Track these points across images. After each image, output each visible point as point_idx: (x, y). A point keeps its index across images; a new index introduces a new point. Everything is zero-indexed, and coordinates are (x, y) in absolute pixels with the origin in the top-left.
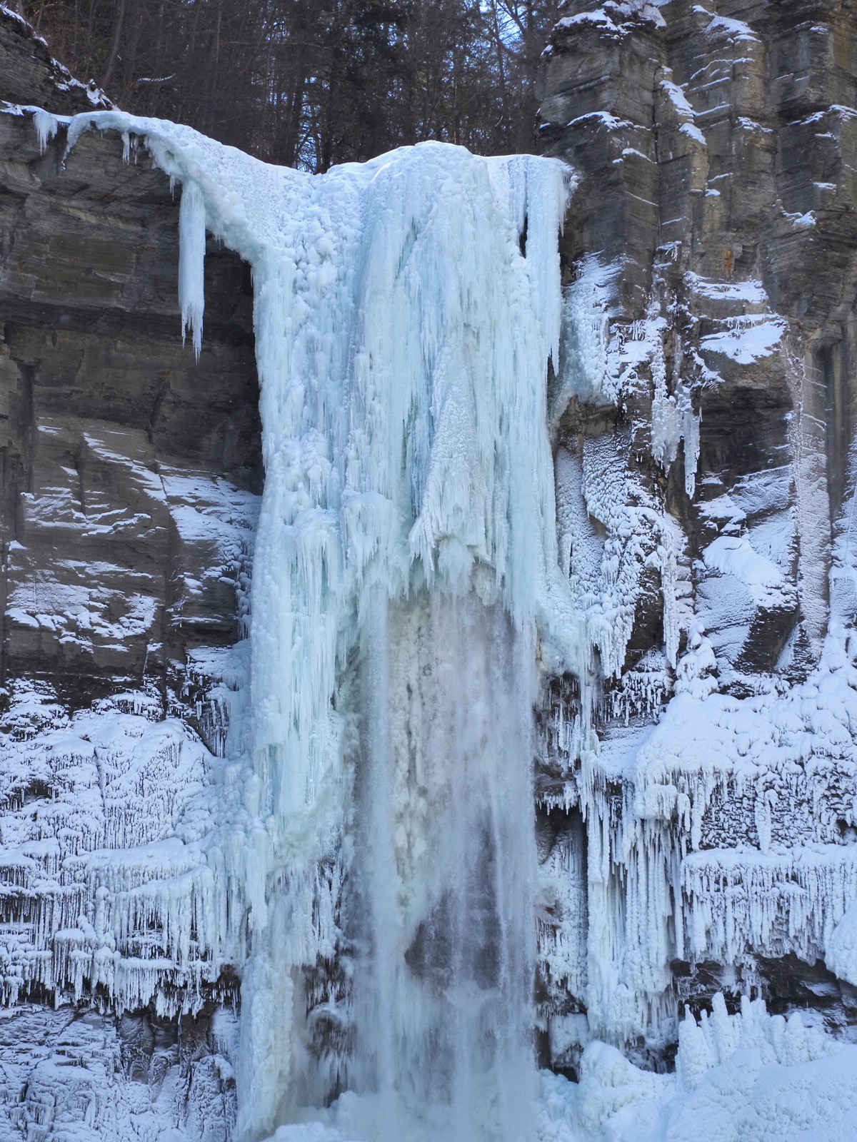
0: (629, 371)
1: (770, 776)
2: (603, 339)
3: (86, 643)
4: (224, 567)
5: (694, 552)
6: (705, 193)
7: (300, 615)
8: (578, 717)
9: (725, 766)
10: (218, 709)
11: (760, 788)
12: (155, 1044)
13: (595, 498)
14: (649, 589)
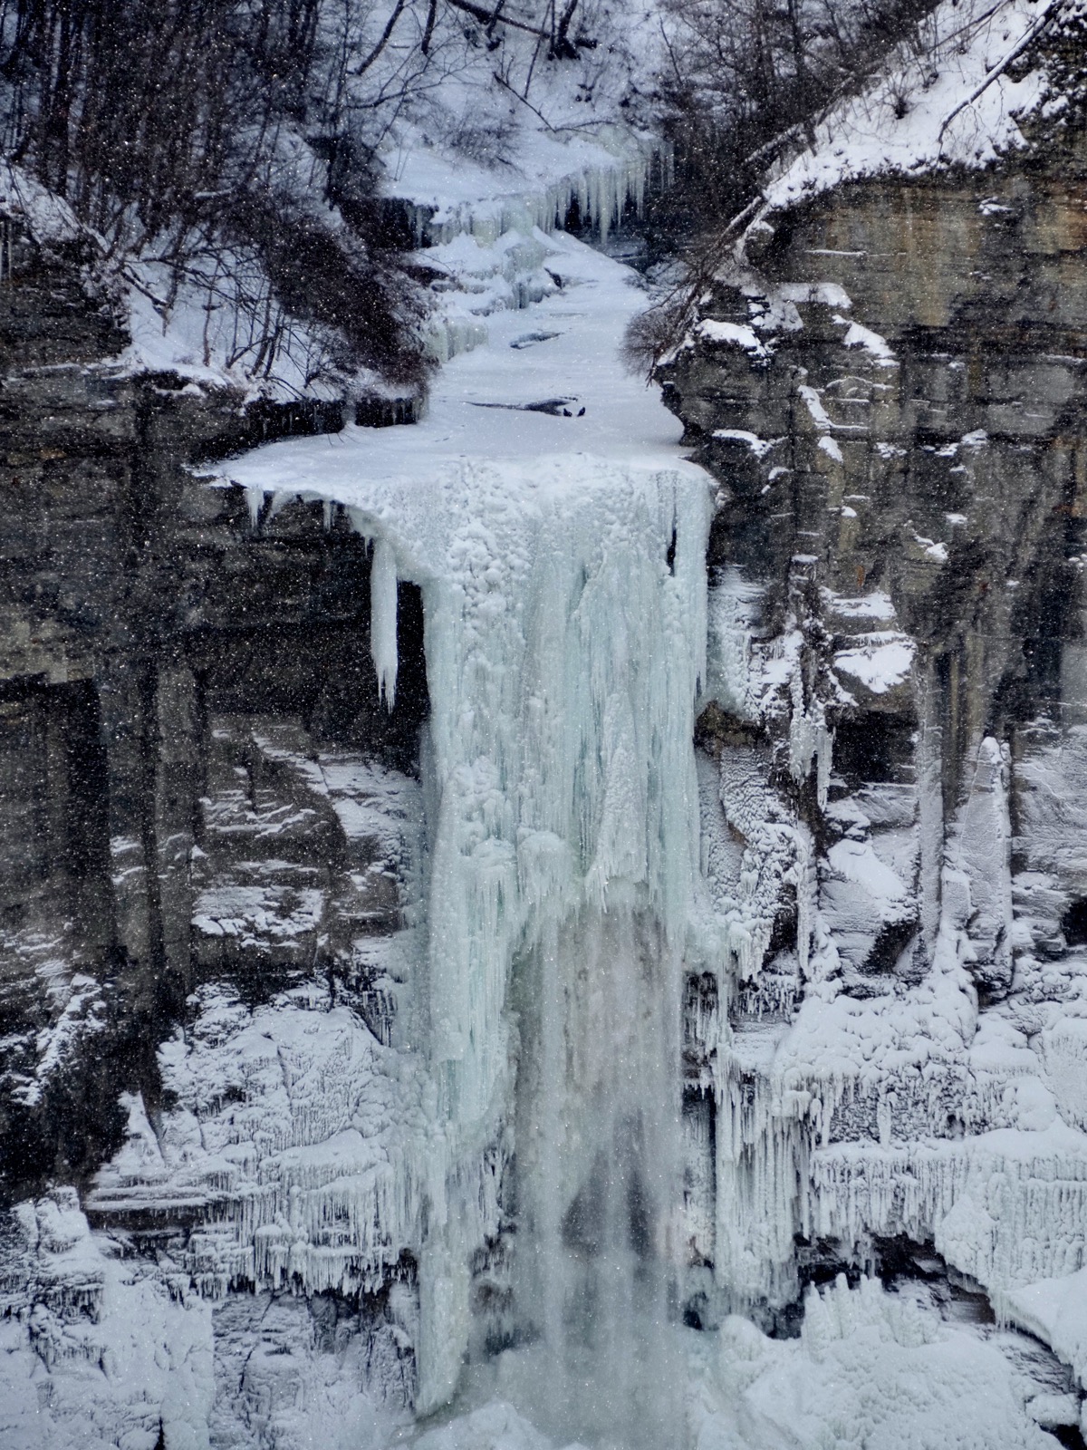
0: (771, 694)
1: (892, 1079)
2: (746, 657)
3: (264, 944)
4: (386, 862)
5: (820, 851)
6: (840, 512)
7: (476, 938)
8: (714, 1010)
9: (852, 1071)
10: (383, 999)
11: (882, 1090)
12: (338, 1316)
13: (734, 807)
14: (786, 903)
